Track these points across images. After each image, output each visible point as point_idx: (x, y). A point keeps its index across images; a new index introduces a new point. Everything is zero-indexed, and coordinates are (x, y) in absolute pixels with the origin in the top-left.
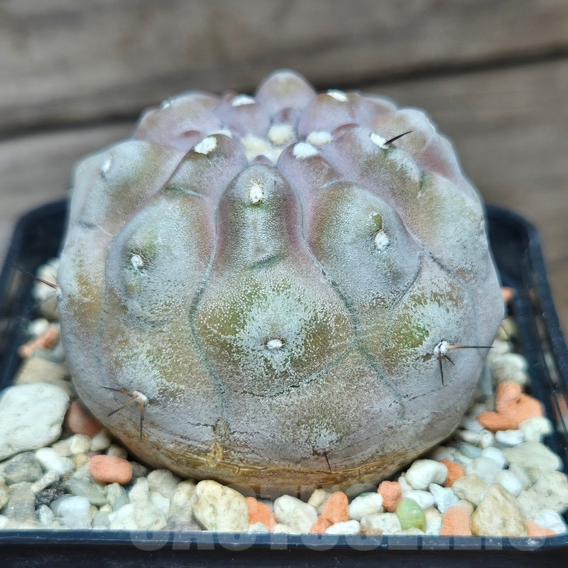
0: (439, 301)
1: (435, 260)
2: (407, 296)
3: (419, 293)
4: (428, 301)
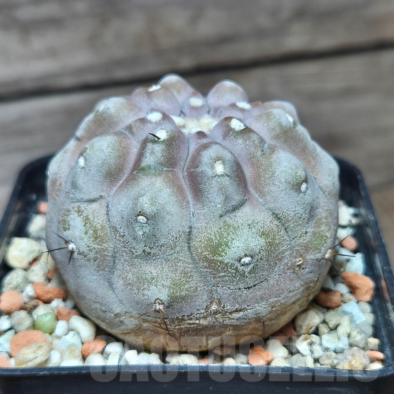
0: (86, 223)
1: (107, 207)
2: (78, 204)
3: (82, 208)
4: (82, 216)
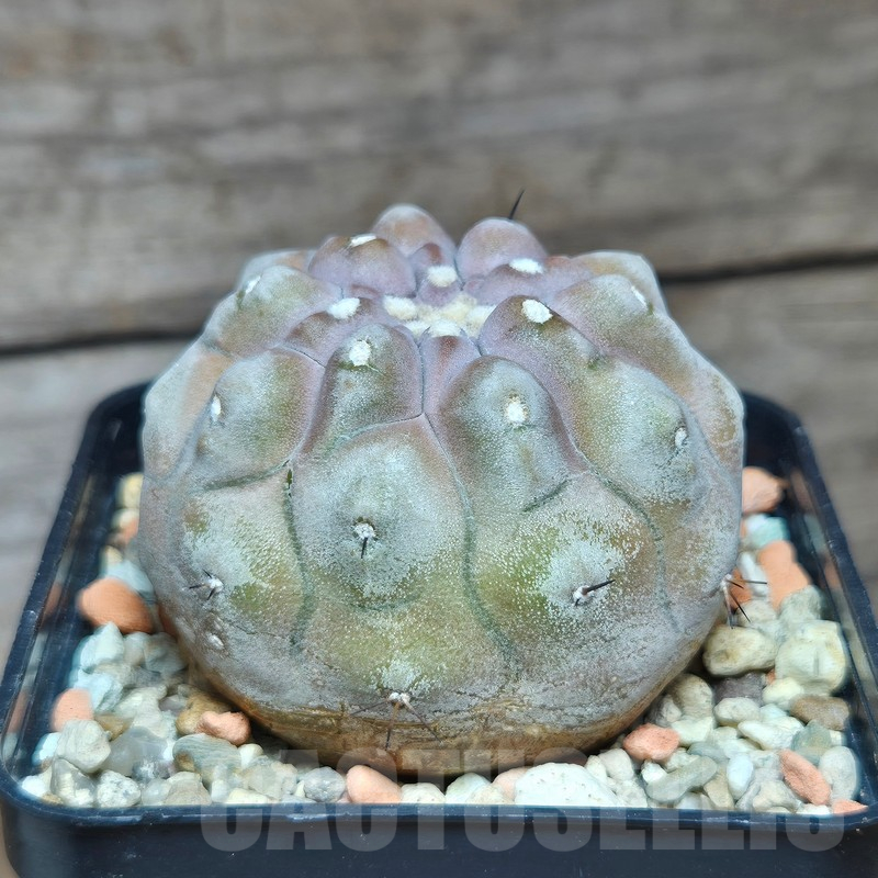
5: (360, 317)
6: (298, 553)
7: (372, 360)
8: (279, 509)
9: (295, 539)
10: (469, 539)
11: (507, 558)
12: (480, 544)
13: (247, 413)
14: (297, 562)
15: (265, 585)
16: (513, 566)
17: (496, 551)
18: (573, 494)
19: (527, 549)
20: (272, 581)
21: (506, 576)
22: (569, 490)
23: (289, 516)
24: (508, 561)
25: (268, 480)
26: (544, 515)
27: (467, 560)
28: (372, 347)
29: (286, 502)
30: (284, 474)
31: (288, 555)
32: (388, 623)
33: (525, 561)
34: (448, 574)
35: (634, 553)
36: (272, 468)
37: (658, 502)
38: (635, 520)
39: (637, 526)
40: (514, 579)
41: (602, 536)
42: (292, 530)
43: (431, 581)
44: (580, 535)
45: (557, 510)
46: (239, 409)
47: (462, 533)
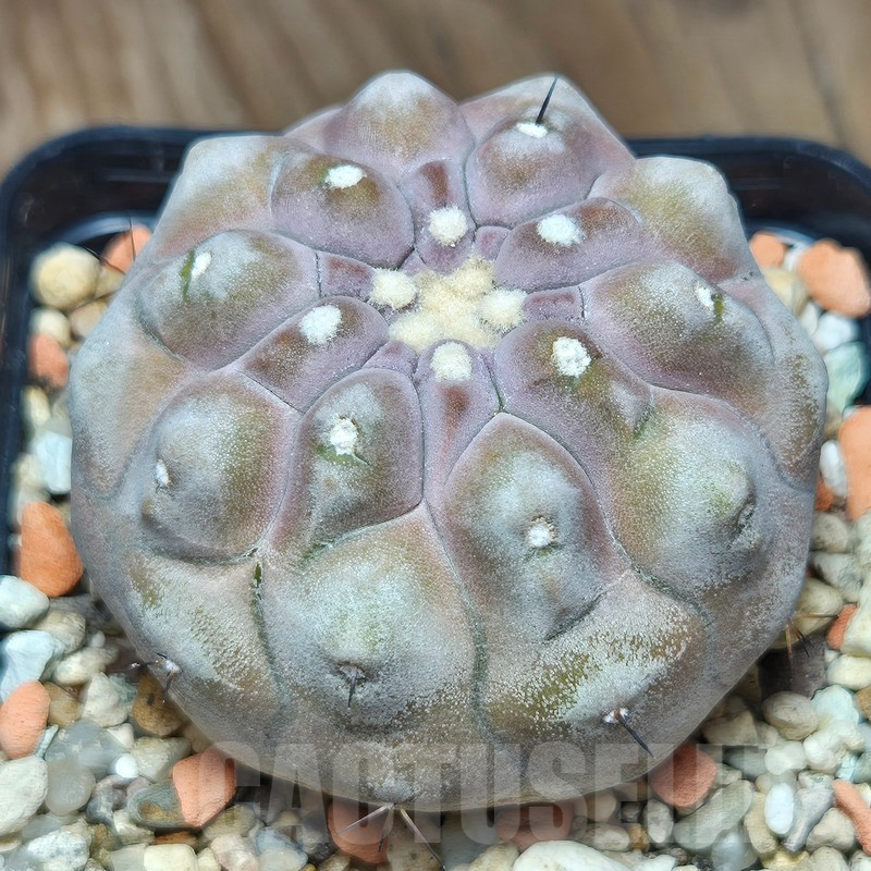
5: (342, 340)
6: (272, 663)
7: (360, 449)
8: (247, 608)
9: (266, 647)
10: (480, 667)
11: (524, 689)
12: (492, 673)
13: (202, 491)
14: (270, 671)
15: (231, 685)
16: (532, 696)
17: (511, 679)
18: (607, 610)
19: (548, 678)
20: (241, 684)
21: (522, 705)
22: (603, 605)
23: (259, 620)
24: (526, 692)
25: (231, 569)
26: (571, 641)
27: (476, 690)
28: (358, 430)
29: (254, 603)
30: (250, 566)
31: (260, 662)
32: (381, 747)
33: (547, 691)
34: (453, 704)
35: (679, 654)
36: (235, 555)
37: (713, 587)
38: (682, 615)
39: (685, 622)
40: (533, 708)
41: (641, 651)
42: (262, 636)
43: (433, 712)
44: (615, 657)
45: (588, 632)
46: (190, 486)
47: (470, 663)
